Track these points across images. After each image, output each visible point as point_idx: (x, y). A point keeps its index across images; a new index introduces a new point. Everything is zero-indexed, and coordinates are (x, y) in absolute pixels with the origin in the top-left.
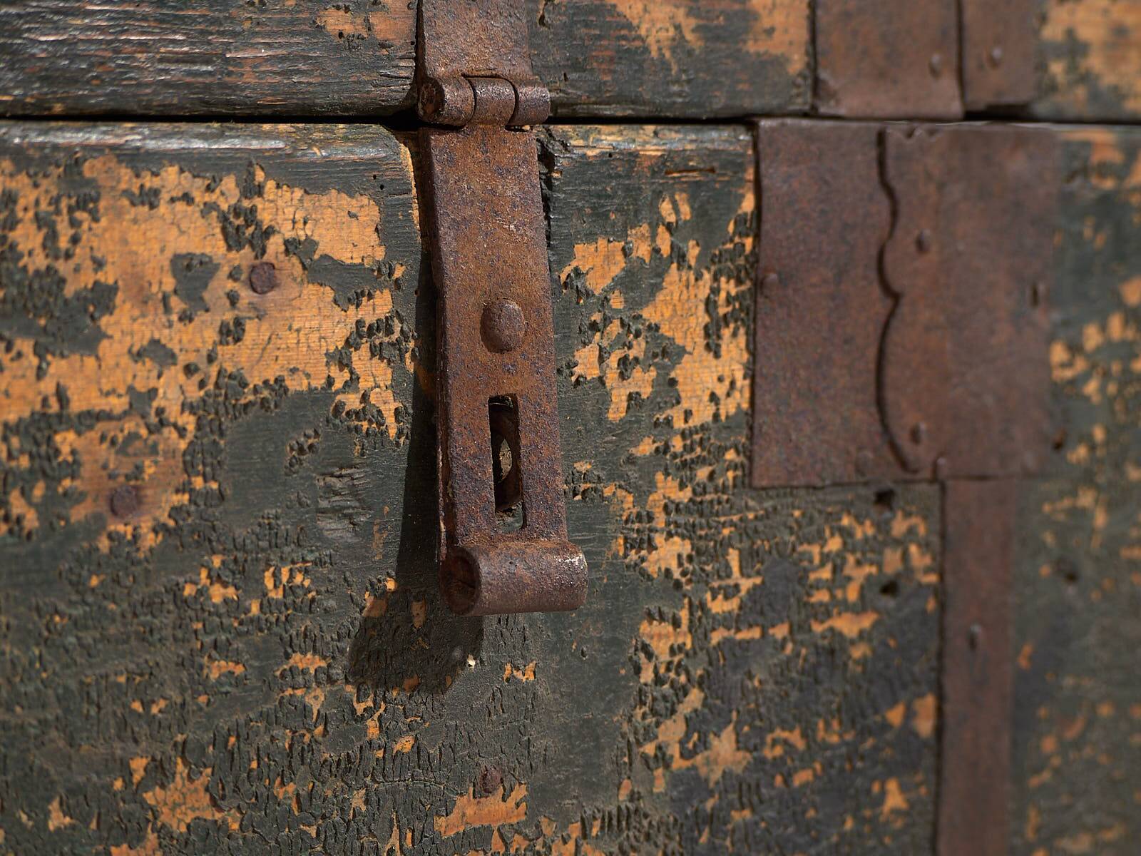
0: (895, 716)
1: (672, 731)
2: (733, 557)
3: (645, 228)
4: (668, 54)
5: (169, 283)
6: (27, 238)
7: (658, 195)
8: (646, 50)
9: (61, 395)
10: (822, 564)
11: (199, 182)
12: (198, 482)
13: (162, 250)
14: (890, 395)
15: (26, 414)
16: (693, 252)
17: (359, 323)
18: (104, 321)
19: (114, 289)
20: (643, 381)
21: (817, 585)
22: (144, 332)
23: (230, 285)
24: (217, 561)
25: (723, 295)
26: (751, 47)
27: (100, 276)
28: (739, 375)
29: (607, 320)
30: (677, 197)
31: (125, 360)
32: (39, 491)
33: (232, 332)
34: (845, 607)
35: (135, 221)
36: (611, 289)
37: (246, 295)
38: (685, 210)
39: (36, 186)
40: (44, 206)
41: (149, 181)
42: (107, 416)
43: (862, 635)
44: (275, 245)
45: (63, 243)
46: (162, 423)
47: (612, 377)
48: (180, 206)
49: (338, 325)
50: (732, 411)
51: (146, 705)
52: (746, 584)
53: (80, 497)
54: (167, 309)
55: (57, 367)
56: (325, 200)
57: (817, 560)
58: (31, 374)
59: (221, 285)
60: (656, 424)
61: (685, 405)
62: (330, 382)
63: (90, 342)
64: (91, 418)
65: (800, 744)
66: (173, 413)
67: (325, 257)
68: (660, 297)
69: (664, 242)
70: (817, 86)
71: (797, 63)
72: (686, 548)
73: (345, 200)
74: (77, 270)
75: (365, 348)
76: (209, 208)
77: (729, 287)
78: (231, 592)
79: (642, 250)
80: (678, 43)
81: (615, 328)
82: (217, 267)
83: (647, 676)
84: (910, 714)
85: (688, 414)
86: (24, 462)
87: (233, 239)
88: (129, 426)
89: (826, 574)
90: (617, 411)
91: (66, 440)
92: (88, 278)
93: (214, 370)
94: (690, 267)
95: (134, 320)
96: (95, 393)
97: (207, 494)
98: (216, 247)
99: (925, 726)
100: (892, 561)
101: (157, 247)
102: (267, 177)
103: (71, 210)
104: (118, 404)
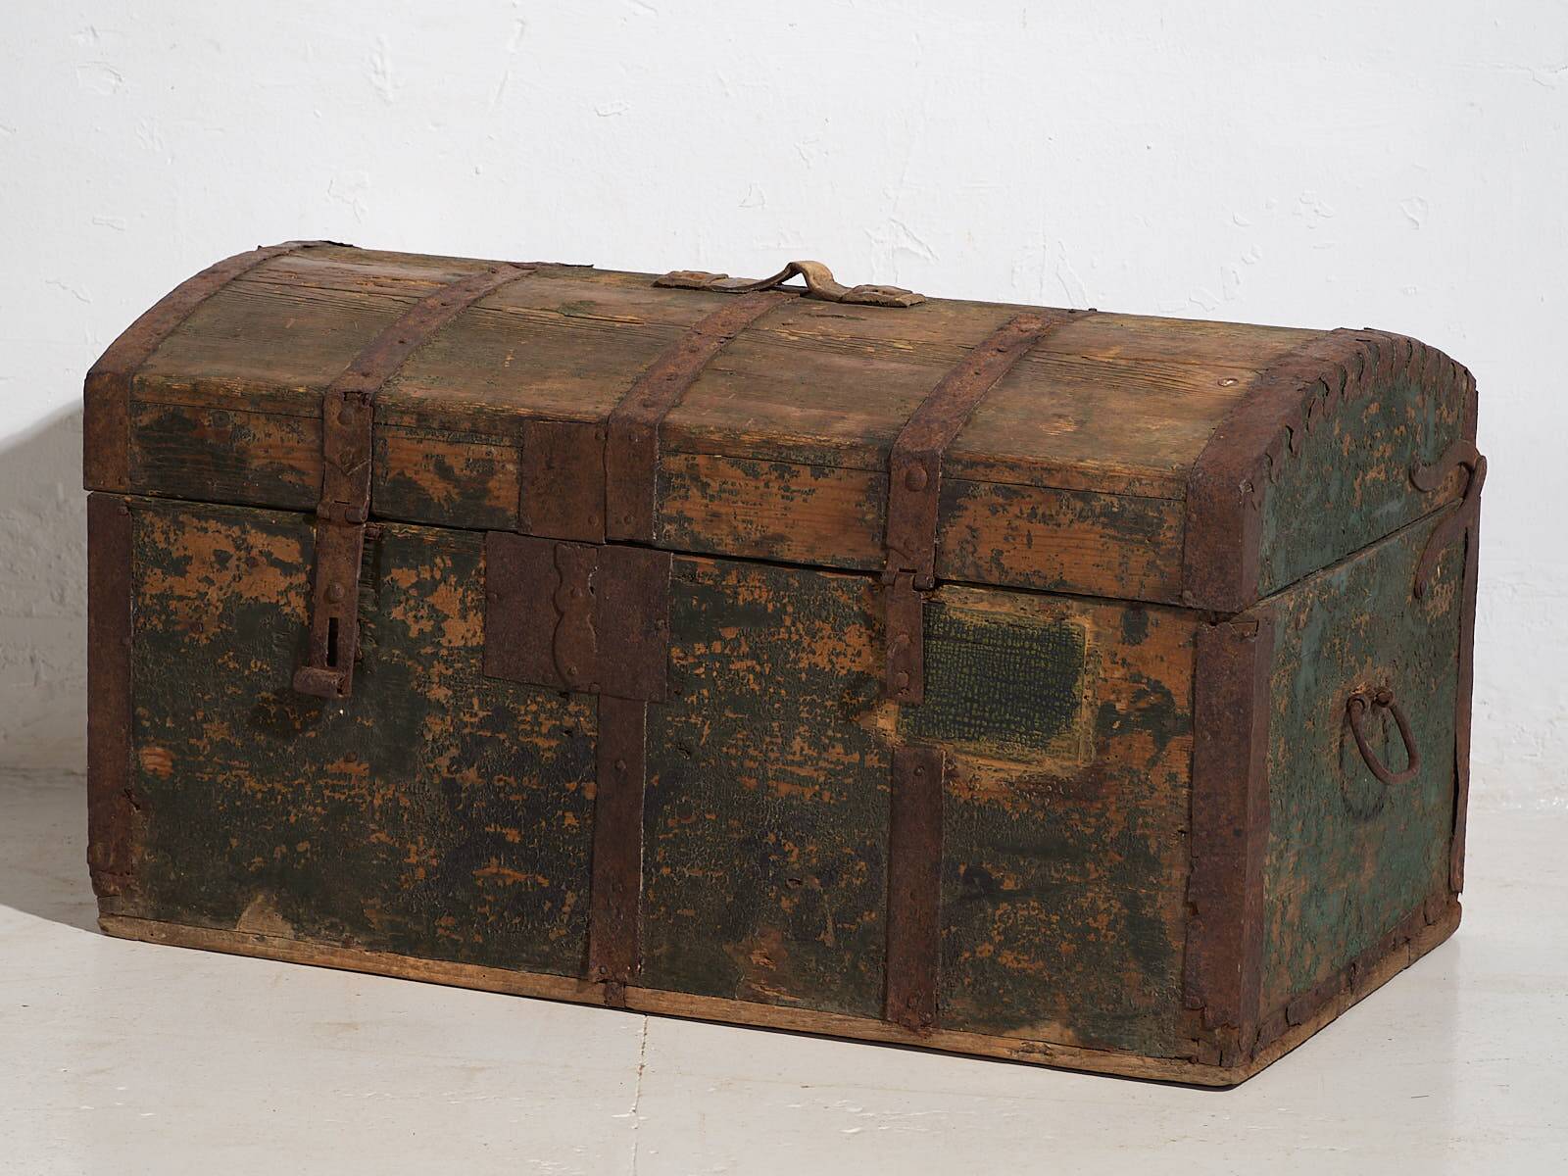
0: (572, 786)
1: (444, 762)
2: (475, 701)
3: (427, 567)
4: (442, 502)
5: (213, 558)
6: (158, 536)
7: (435, 556)
8: (432, 499)
9: (171, 588)
10: (526, 714)
11: (224, 527)
12: (224, 626)
13: (210, 547)
14: (558, 653)
15: (158, 592)
16: (453, 579)
17: (291, 584)
18: (188, 568)
19: (191, 558)
20: (427, 626)
21: (523, 722)
22: (203, 574)
23: (237, 563)
24: (231, 654)
25: (470, 598)
26: (486, 502)
27: (187, 553)
28: (479, 631)
29: (407, 600)
30: (444, 557)
31: (196, 581)
32: (163, 617)
33: (238, 578)
34: (539, 734)
35: (199, 537)
36: (410, 587)
37: (243, 566)
38: (449, 563)
39: (162, 521)
40: (165, 527)
41: (205, 525)
42: (189, 598)
43: (549, 749)
44: (255, 552)
45: (172, 541)
46: (209, 605)
47: (410, 621)
48: (217, 534)
49: (283, 583)
50: (475, 644)
51: (204, 695)
52: (481, 714)
53: (179, 623)
54: (212, 567)
55: (169, 580)
56: (276, 539)
57: (523, 712)
58: (160, 581)
59: (232, 563)
60: (432, 643)
61: (448, 636)
62: (278, 601)
63: (183, 573)
64: (181, 598)
65: (514, 785)
66: (214, 601)
67: (277, 559)
68: (436, 594)
69: (438, 576)
70: (520, 521)
71: (512, 511)
72: (450, 693)
73: (284, 539)
74: (178, 549)
75: (293, 592)
76: (227, 537)
77: (471, 596)
78: (237, 665)
79: (427, 576)
80: (449, 498)
81: (412, 602)
82: (232, 556)
83: (429, 737)
84: (579, 789)
85: (450, 642)
86: (158, 607)
87: (238, 548)
88: (197, 603)
89: (529, 718)
90: (413, 633)
91: (173, 604)
92: (182, 553)
93: (230, 590)
94: (451, 585)
95: (199, 568)
96: (184, 591)
97: (226, 630)
98: (231, 550)
99: (590, 796)
100: (568, 722)
101: (207, 546)
102: (252, 528)
103: (175, 530)
104: (193, 595)
